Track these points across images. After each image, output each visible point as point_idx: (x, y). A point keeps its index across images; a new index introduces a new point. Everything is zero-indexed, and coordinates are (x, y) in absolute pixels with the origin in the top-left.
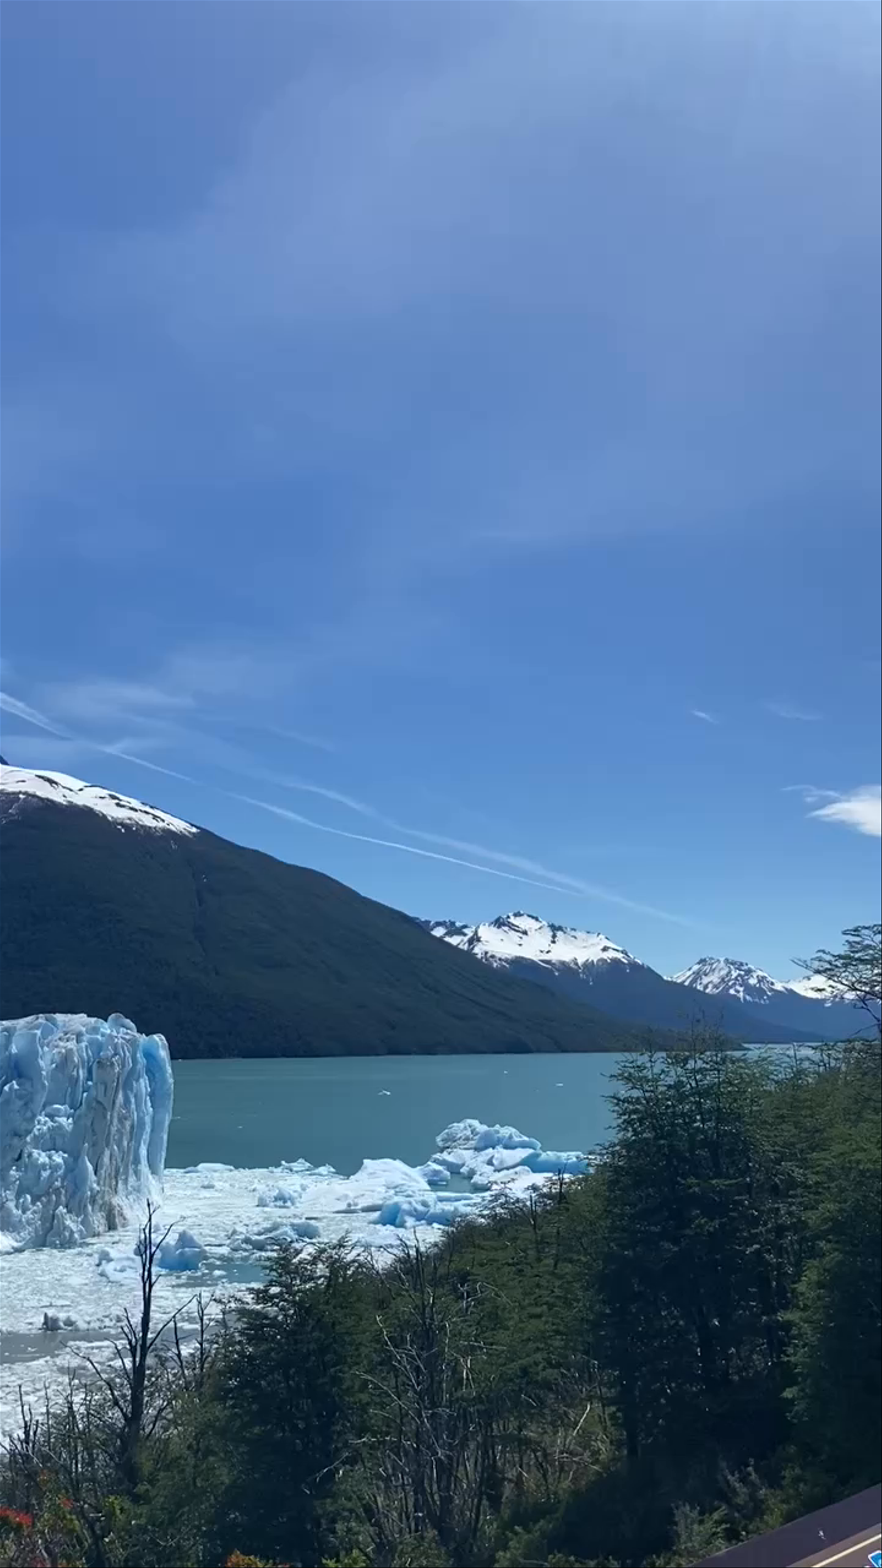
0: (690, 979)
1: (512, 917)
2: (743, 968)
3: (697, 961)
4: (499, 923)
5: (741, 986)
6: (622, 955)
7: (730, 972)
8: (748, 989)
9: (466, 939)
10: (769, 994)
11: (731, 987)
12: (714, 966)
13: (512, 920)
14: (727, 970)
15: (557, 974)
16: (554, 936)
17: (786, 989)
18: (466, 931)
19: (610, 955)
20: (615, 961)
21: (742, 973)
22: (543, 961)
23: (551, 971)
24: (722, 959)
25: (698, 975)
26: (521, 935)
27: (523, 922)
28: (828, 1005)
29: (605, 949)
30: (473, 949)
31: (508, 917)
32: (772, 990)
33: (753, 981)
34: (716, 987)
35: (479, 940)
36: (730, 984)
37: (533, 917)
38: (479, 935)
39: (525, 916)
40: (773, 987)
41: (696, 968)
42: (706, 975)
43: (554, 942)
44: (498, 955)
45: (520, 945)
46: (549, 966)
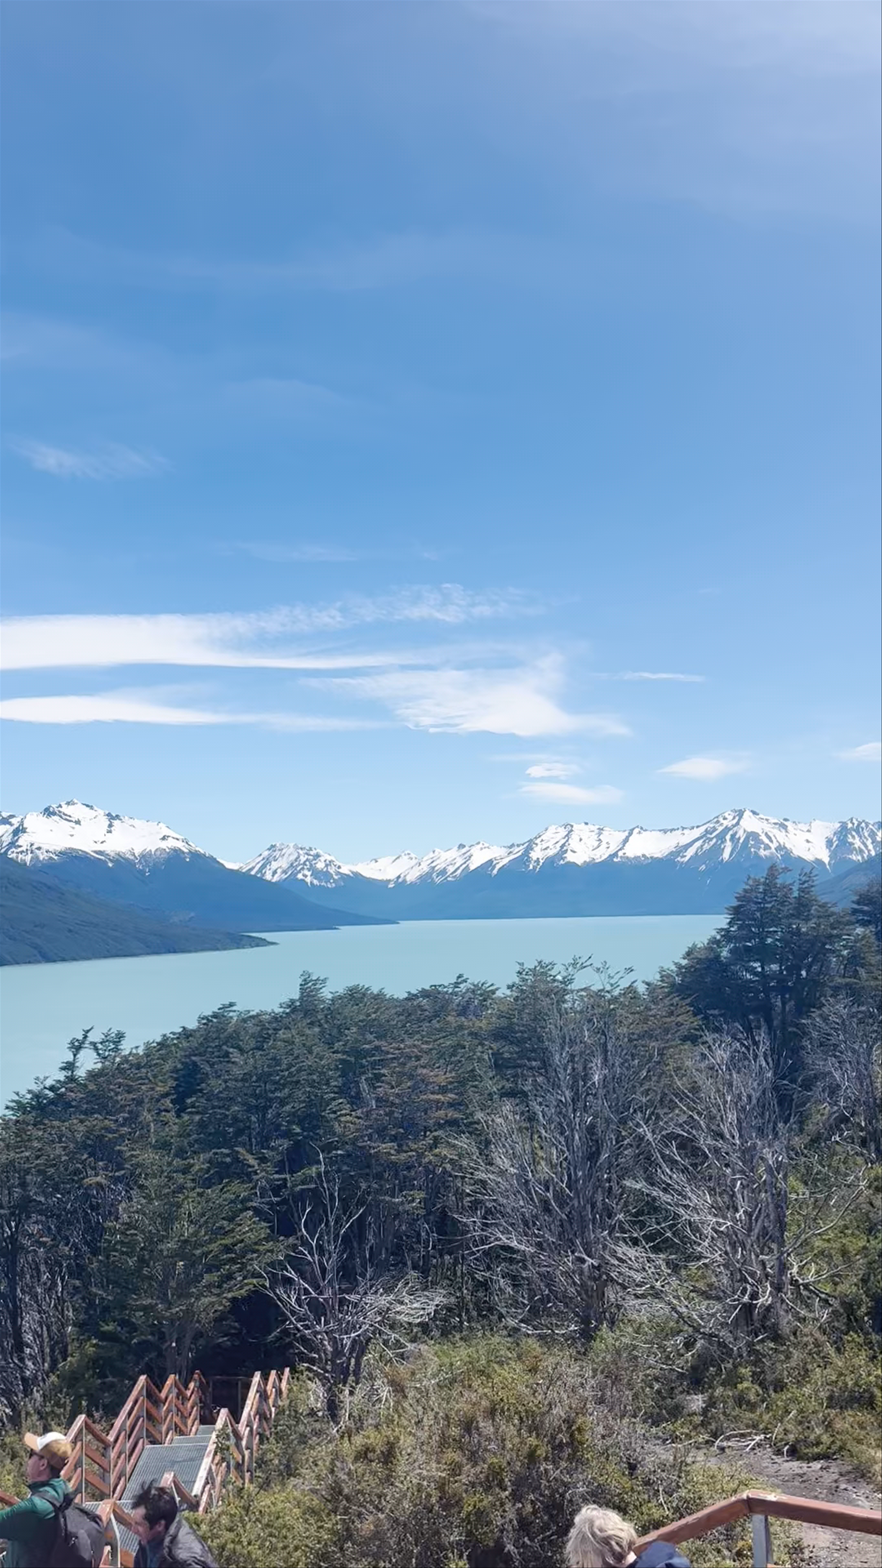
0: (260, 865)
1: (64, 806)
2: (312, 853)
3: (269, 846)
4: (48, 812)
5: (309, 870)
6: (184, 844)
7: (298, 857)
8: (316, 873)
9: (11, 829)
10: (336, 877)
11: (299, 872)
12: (284, 851)
13: (65, 809)
14: (296, 855)
15: (110, 865)
16: (110, 826)
17: (352, 872)
18: (13, 820)
19: (171, 844)
20: (177, 851)
21: (311, 857)
22: (95, 852)
23: (105, 862)
24: (291, 845)
25: (267, 862)
26: (73, 824)
27: (76, 811)
28: (391, 886)
29: (164, 838)
30: (17, 840)
31: (60, 806)
32: (338, 873)
33: (320, 865)
34: (285, 872)
35: (24, 831)
36: (298, 869)
37: (87, 806)
38: (25, 826)
39: (79, 805)
40: (340, 870)
41: (266, 853)
42: (275, 860)
43: (110, 832)
44: (45, 847)
45: (72, 836)
46: (102, 858)
